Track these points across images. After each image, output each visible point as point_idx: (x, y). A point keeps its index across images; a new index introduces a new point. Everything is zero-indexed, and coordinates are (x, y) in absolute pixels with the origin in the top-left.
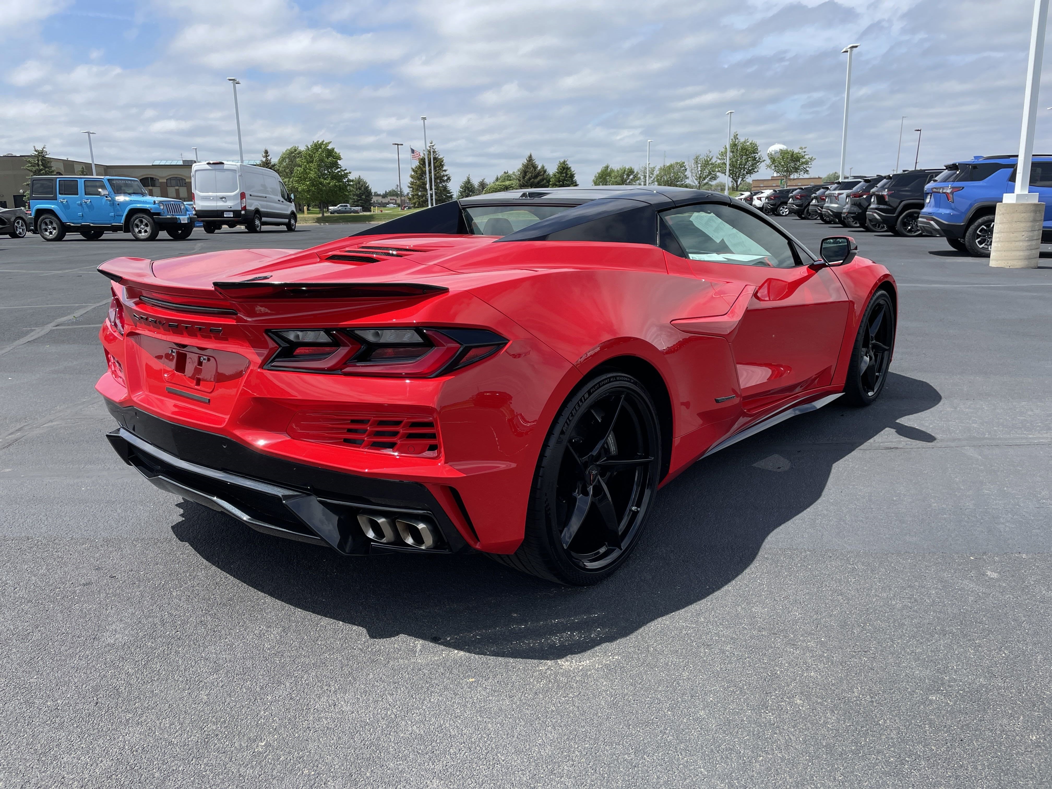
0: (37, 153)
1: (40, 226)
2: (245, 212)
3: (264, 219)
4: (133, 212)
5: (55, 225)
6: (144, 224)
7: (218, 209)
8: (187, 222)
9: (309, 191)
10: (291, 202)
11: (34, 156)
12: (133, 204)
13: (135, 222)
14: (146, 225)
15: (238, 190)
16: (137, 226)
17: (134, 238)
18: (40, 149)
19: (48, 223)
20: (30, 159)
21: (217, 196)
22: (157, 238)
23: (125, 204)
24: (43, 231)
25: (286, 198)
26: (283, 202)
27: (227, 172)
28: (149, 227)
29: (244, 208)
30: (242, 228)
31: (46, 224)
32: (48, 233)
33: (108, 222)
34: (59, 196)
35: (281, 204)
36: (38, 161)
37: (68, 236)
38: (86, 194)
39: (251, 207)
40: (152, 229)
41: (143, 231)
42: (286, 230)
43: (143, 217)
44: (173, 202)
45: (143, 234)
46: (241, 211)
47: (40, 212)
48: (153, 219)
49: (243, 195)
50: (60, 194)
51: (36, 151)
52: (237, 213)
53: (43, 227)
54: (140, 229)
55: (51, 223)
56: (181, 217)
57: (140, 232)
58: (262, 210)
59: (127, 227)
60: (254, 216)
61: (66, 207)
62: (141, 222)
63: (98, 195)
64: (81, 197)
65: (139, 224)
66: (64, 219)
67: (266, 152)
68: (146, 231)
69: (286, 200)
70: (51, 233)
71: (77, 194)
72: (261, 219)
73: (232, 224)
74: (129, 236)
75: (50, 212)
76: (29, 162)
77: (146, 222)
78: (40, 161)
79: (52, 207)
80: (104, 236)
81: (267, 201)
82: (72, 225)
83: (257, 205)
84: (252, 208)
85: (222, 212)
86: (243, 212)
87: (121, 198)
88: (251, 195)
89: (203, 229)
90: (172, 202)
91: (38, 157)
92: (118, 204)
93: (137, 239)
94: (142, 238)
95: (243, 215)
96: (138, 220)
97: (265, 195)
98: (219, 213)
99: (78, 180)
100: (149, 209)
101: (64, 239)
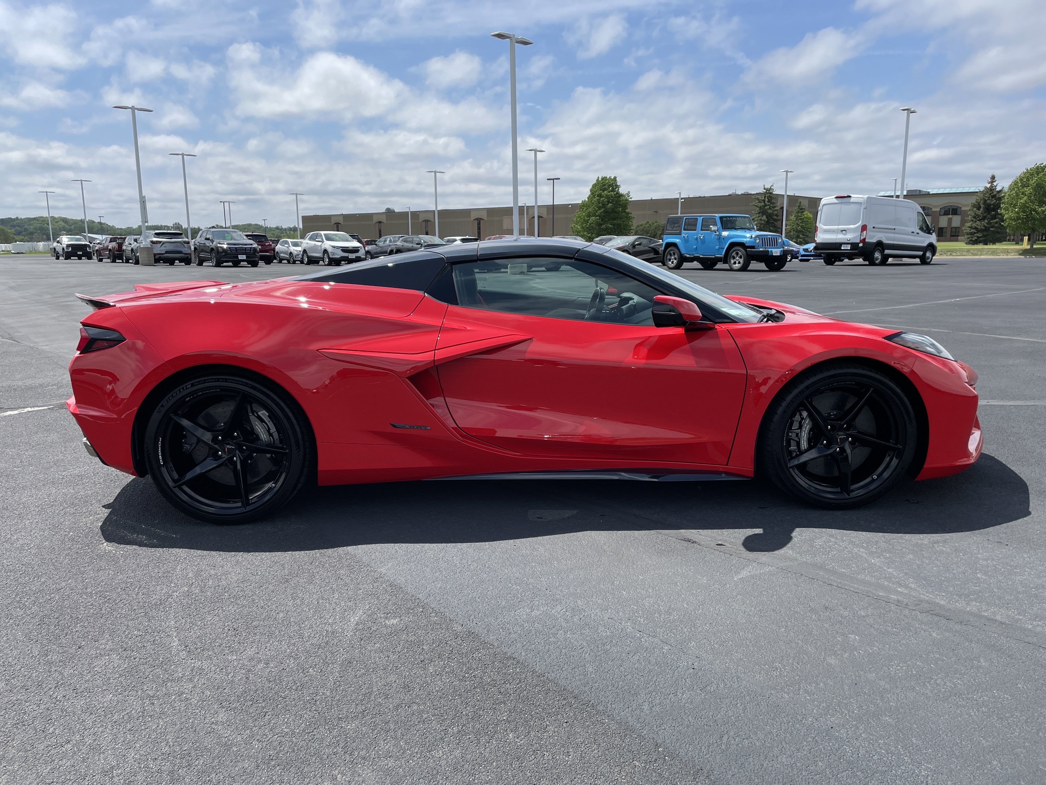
0: (765, 191)
1: (667, 256)
2: (863, 245)
3: (887, 252)
4: (733, 245)
5: (676, 256)
6: (739, 256)
7: (837, 241)
8: (779, 254)
9: (1018, 218)
10: (929, 233)
11: (762, 193)
12: (734, 238)
13: (733, 255)
14: (741, 257)
15: (860, 223)
16: (734, 258)
17: (729, 268)
18: (768, 186)
19: (672, 254)
20: (760, 197)
21: (838, 229)
22: (749, 269)
23: (729, 237)
24: (668, 260)
25: (925, 229)
26: (918, 233)
27: (852, 205)
28: (742, 259)
29: (863, 241)
30: (860, 261)
31: (671, 255)
32: (670, 263)
33: (713, 254)
34: (683, 231)
35: (915, 236)
36: (765, 197)
37: (686, 265)
38: (702, 230)
39: (872, 239)
40: (744, 261)
41: (737, 262)
42: (920, 263)
43: (739, 250)
44: (770, 237)
45: (737, 265)
46: (859, 243)
47: (668, 245)
48: (746, 251)
49: (864, 228)
50: (684, 230)
51: (765, 189)
52: (854, 246)
53: (669, 257)
54: (735, 260)
55: (674, 254)
56: (774, 250)
57: (735, 263)
58: (885, 241)
59: (725, 260)
60: (874, 248)
61: (686, 241)
62: (737, 254)
63: (708, 230)
64: (699, 234)
65: (735, 256)
66: (683, 251)
67: (993, 178)
68: (739, 263)
69: (925, 232)
70: (673, 263)
71: (695, 230)
72: (884, 251)
73: (851, 256)
74: (726, 266)
75: (674, 245)
76: (758, 199)
77: (741, 254)
78: (766, 198)
79: (677, 241)
80: (717, 267)
81: (894, 233)
82: (688, 256)
83: (881, 237)
84: (874, 240)
85: (841, 244)
86: (861, 245)
87: (725, 233)
88: (874, 228)
89: (823, 260)
90: (768, 236)
91: (765, 195)
92: (723, 239)
93: (731, 270)
94: (736, 268)
95: (861, 247)
96: (735, 252)
97: (893, 227)
98: (837, 246)
99: (698, 217)
100: (745, 242)
101: (682, 268)
